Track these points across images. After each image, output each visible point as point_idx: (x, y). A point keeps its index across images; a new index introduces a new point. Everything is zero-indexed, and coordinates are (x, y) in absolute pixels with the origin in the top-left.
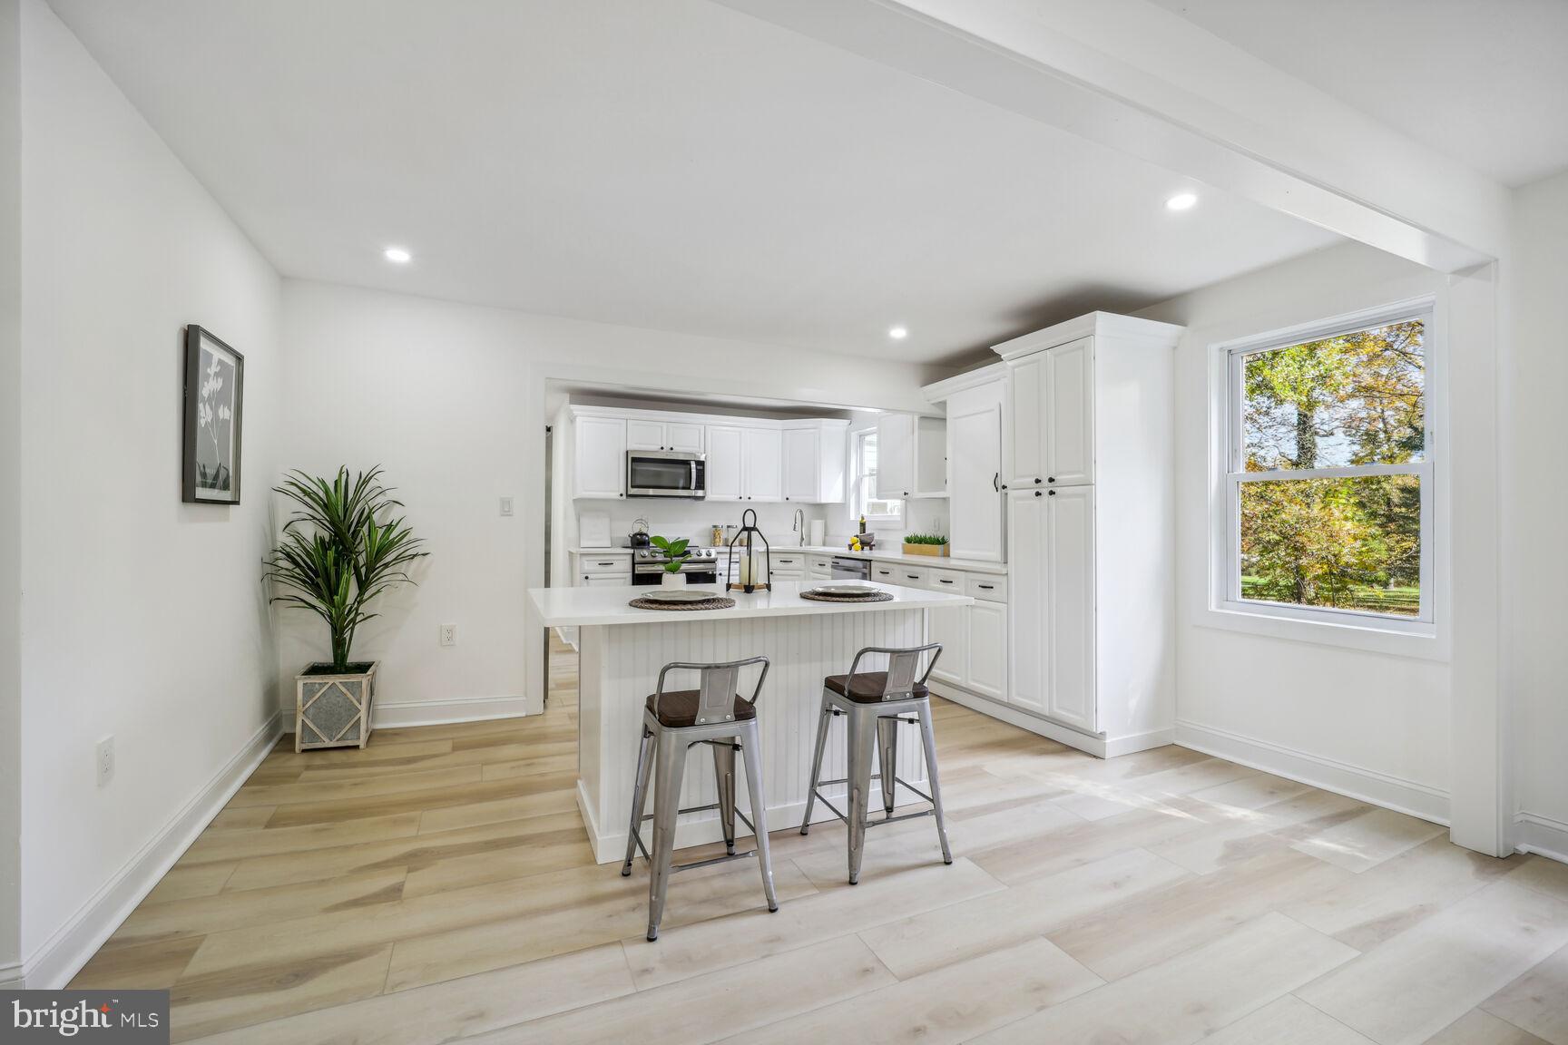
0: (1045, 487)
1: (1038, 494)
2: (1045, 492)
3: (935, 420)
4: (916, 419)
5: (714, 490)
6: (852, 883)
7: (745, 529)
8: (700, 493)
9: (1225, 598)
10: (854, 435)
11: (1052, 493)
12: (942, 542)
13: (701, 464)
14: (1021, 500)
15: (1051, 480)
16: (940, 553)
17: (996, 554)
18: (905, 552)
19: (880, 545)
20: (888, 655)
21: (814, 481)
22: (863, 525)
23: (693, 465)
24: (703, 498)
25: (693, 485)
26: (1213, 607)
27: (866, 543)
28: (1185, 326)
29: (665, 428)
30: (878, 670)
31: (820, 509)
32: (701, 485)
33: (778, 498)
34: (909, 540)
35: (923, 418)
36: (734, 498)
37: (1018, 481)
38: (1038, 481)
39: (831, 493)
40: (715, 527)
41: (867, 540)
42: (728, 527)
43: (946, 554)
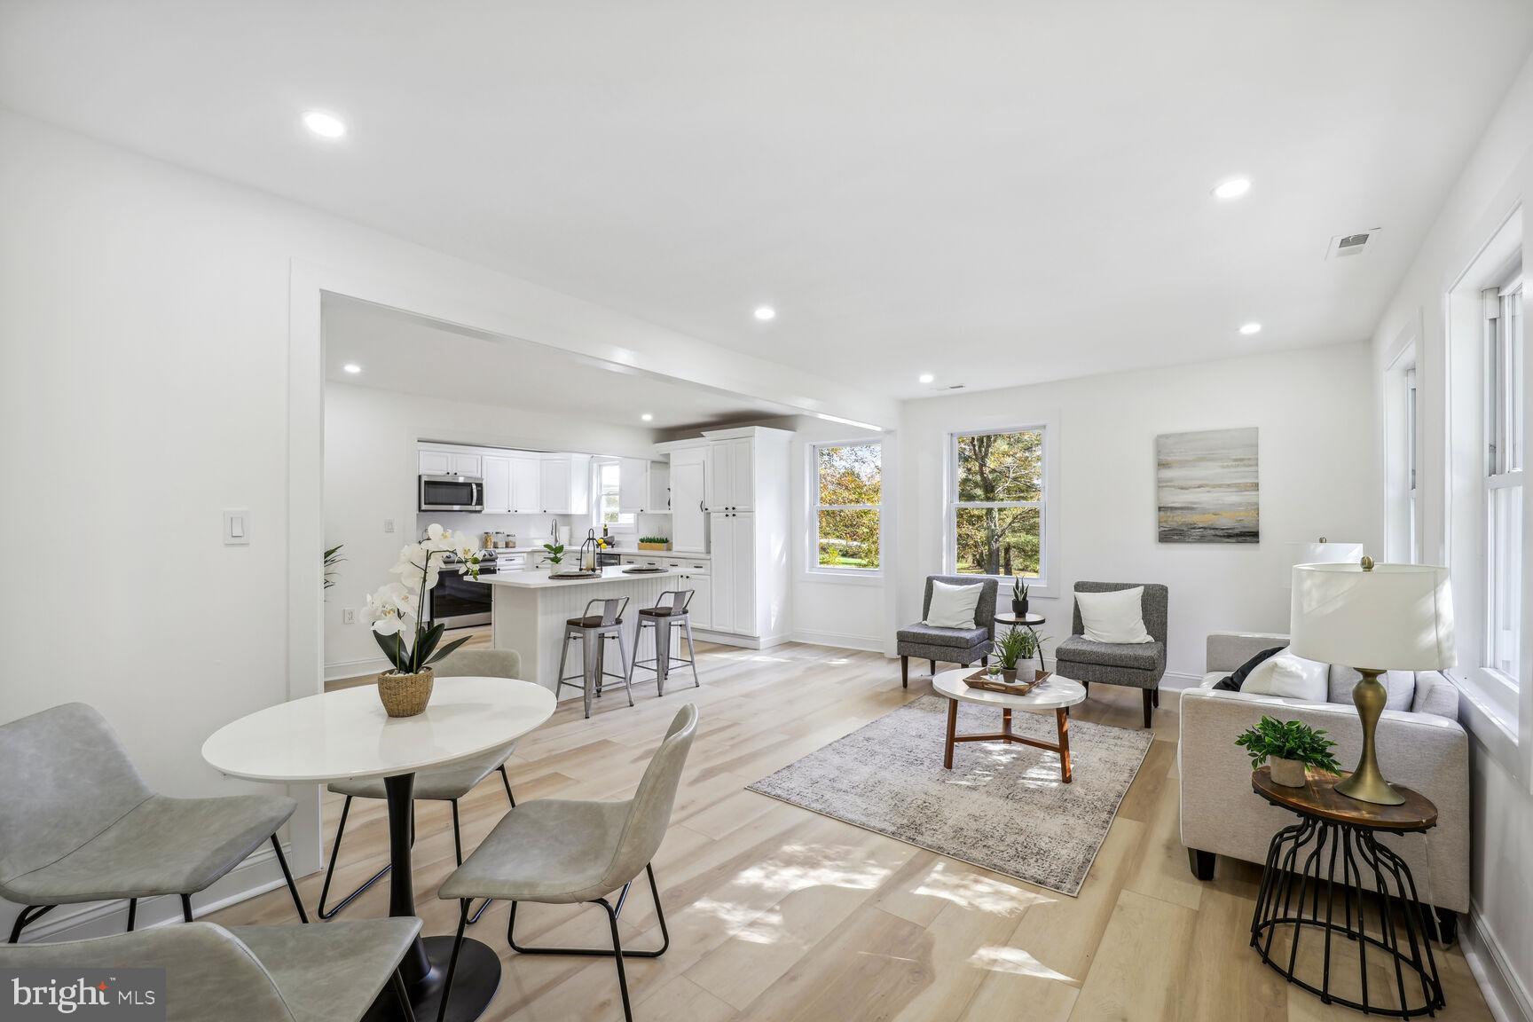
0: (731, 512)
1: (727, 515)
2: (730, 514)
3: (663, 463)
4: (649, 462)
5: (489, 506)
6: (660, 696)
7: (589, 539)
8: (478, 508)
9: (812, 566)
10: (595, 466)
11: (734, 515)
12: (666, 541)
13: (480, 486)
14: (717, 520)
15: (734, 508)
16: (665, 548)
17: (701, 548)
18: (639, 549)
19: (619, 544)
20: (673, 594)
21: (566, 500)
22: (606, 530)
23: (474, 486)
24: (480, 512)
25: (474, 503)
26: (807, 572)
27: (610, 543)
28: (795, 431)
29: (450, 459)
30: (668, 606)
31: (566, 518)
32: (480, 502)
33: (537, 511)
34: (642, 541)
35: (653, 462)
36: (504, 511)
37: (717, 508)
38: (727, 509)
39: (578, 506)
40: (487, 533)
41: (610, 540)
42: (497, 533)
43: (669, 549)
